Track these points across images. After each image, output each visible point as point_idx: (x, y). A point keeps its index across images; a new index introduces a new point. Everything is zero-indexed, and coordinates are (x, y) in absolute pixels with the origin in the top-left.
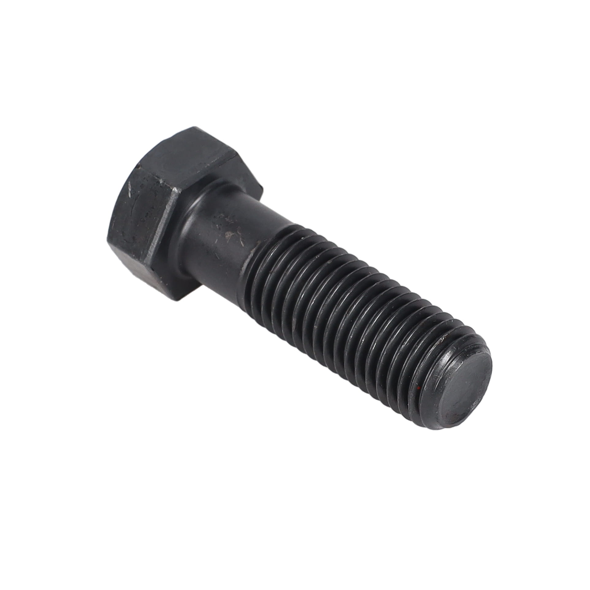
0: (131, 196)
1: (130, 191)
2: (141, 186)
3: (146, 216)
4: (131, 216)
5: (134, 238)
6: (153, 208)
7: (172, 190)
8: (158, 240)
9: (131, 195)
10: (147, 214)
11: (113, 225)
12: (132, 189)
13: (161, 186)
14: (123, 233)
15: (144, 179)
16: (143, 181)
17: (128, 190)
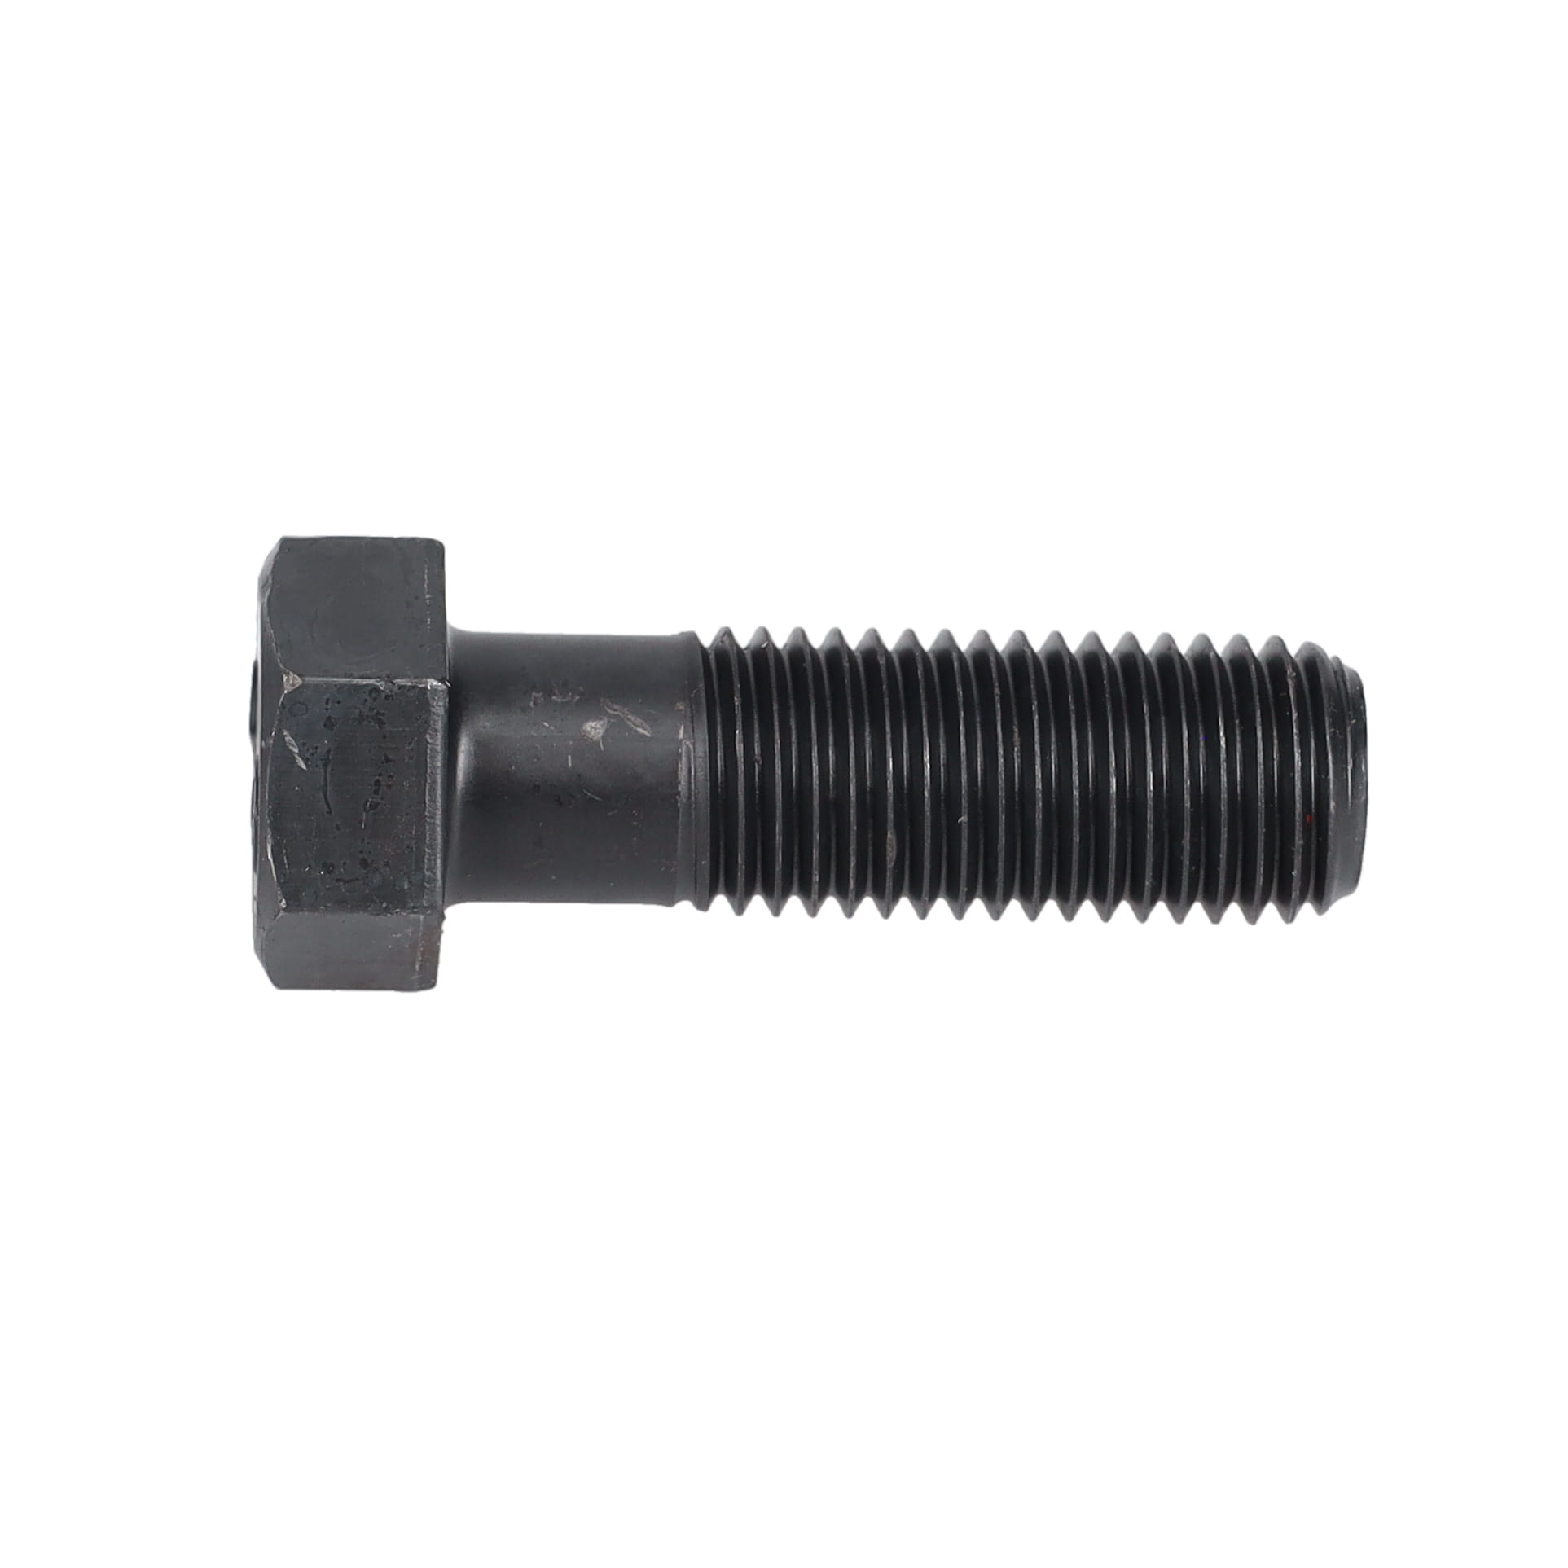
0: (307, 765)
1: (299, 754)
2: (325, 725)
3: (376, 792)
4: (330, 812)
5: (364, 863)
6: (388, 760)
7: (426, 688)
8: (443, 832)
9: (306, 761)
10: (377, 783)
11: (286, 861)
12: (301, 746)
13: (387, 697)
14: (325, 866)
15: (327, 703)
16: (327, 710)
17: (292, 752)
